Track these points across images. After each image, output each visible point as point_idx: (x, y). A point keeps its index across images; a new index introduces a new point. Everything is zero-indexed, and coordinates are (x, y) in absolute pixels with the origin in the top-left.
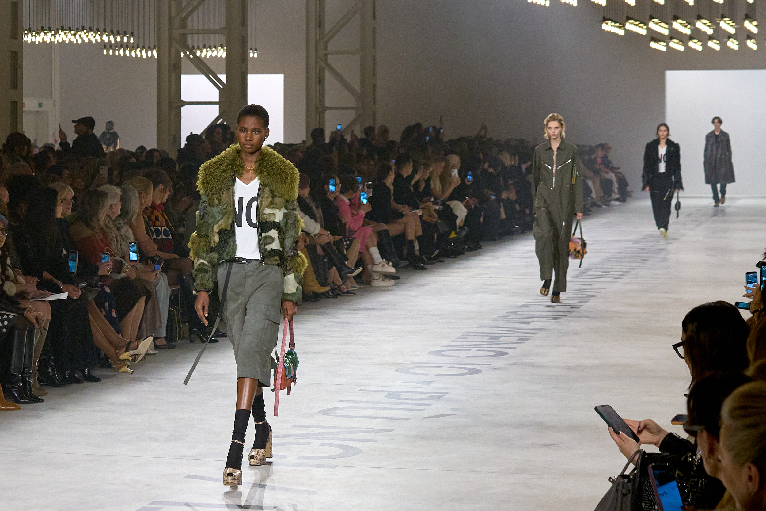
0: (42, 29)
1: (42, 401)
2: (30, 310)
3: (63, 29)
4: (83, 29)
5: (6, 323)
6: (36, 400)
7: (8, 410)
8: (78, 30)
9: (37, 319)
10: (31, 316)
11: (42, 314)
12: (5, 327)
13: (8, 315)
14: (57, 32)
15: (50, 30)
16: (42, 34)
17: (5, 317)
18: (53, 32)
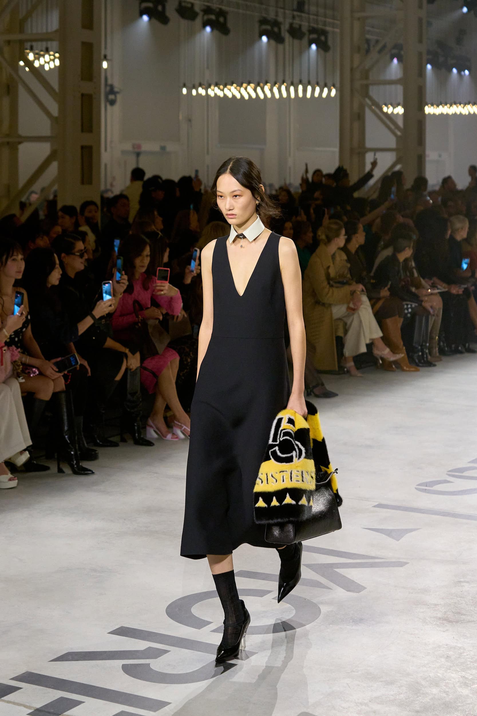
0: (441, 104)
1: (435, 365)
2: (426, 301)
3: (455, 104)
4: (469, 103)
5: (410, 310)
6: (430, 364)
7: (409, 371)
8: (465, 104)
9: (431, 307)
10: (427, 305)
11: (435, 304)
12: (410, 313)
13: (411, 305)
14: (451, 105)
15: (446, 104)
16: (441, 106)
17: (409, 306)
18: (448, 105)
